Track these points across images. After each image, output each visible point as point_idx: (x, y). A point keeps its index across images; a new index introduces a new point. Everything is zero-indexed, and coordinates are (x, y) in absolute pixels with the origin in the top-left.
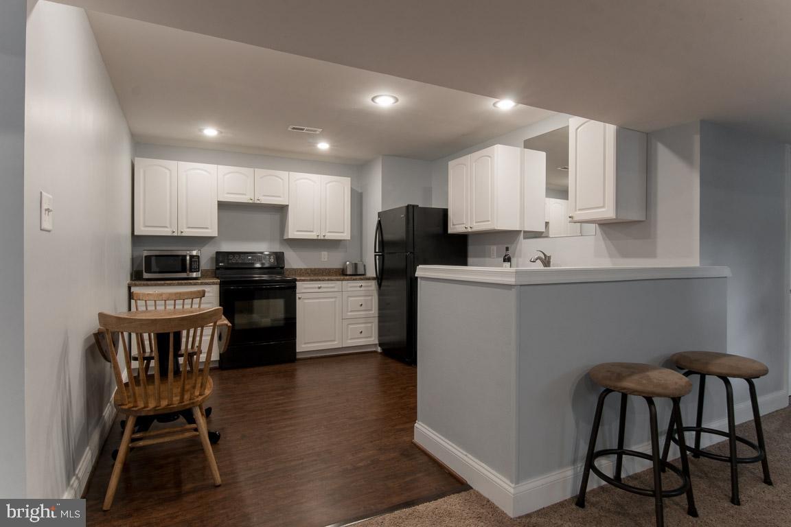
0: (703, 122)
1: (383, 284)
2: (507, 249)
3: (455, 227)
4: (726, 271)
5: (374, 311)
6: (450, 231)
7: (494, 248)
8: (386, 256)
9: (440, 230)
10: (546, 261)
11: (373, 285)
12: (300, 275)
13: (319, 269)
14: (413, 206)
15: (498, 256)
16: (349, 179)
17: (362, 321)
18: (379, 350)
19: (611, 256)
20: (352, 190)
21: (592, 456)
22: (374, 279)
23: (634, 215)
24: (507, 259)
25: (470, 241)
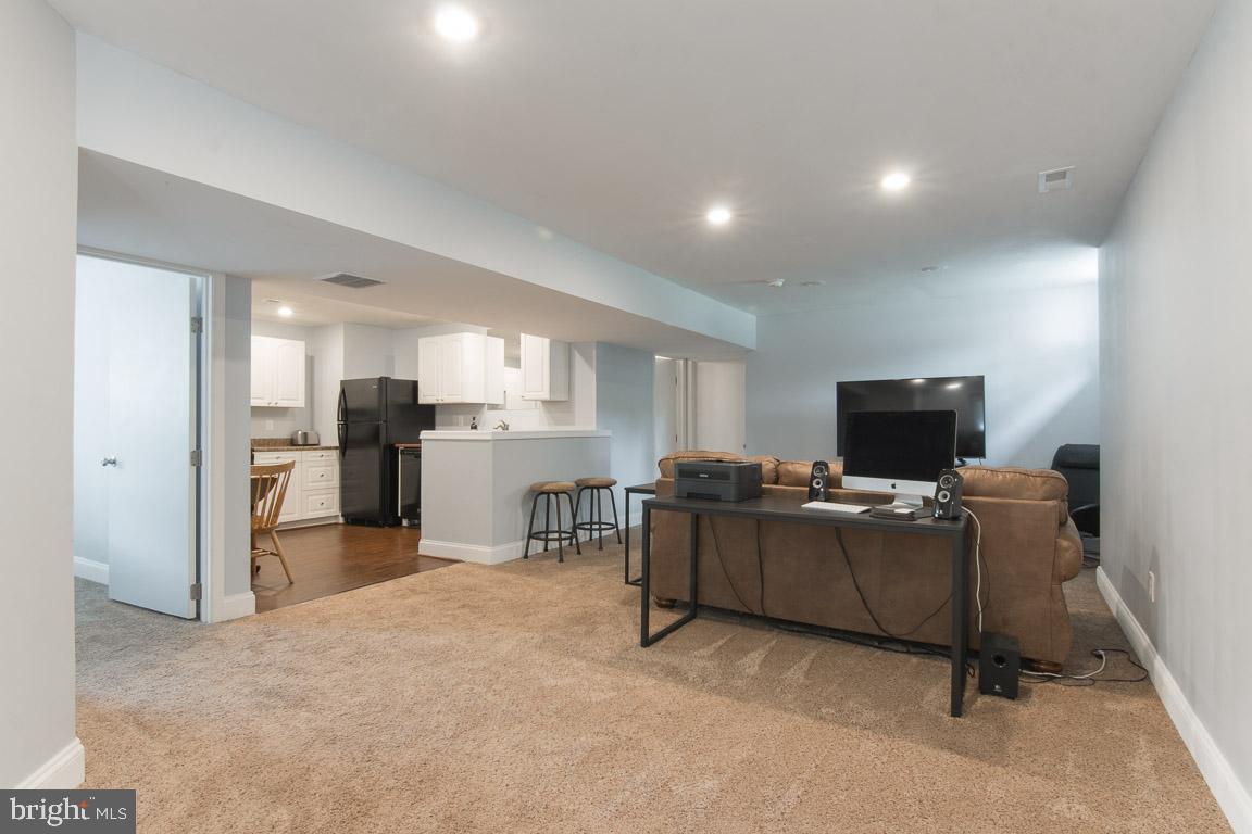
0: (598, 342)
1: (347, 452)
2: (474, 419)
3: (425, 398)
4: (609, 433)
5: (336, 481)
6: (420, 402)
7: (461, 418)
8: (350, 424)
9: (409, 400)
10: (505, 427)
11: (335, 455)
12: (259, 446)
13: (264, 440)
14: (386, 378)
15: (465, 424)
16: (303, 343)
17: (323, 492)
18: (341, 520)
19: (549, 424)
20: (306, 356)
21: (531, 536)
22: (336, 448)
23: (563, 397)
24: (474, 427)
25: (437, 410)
